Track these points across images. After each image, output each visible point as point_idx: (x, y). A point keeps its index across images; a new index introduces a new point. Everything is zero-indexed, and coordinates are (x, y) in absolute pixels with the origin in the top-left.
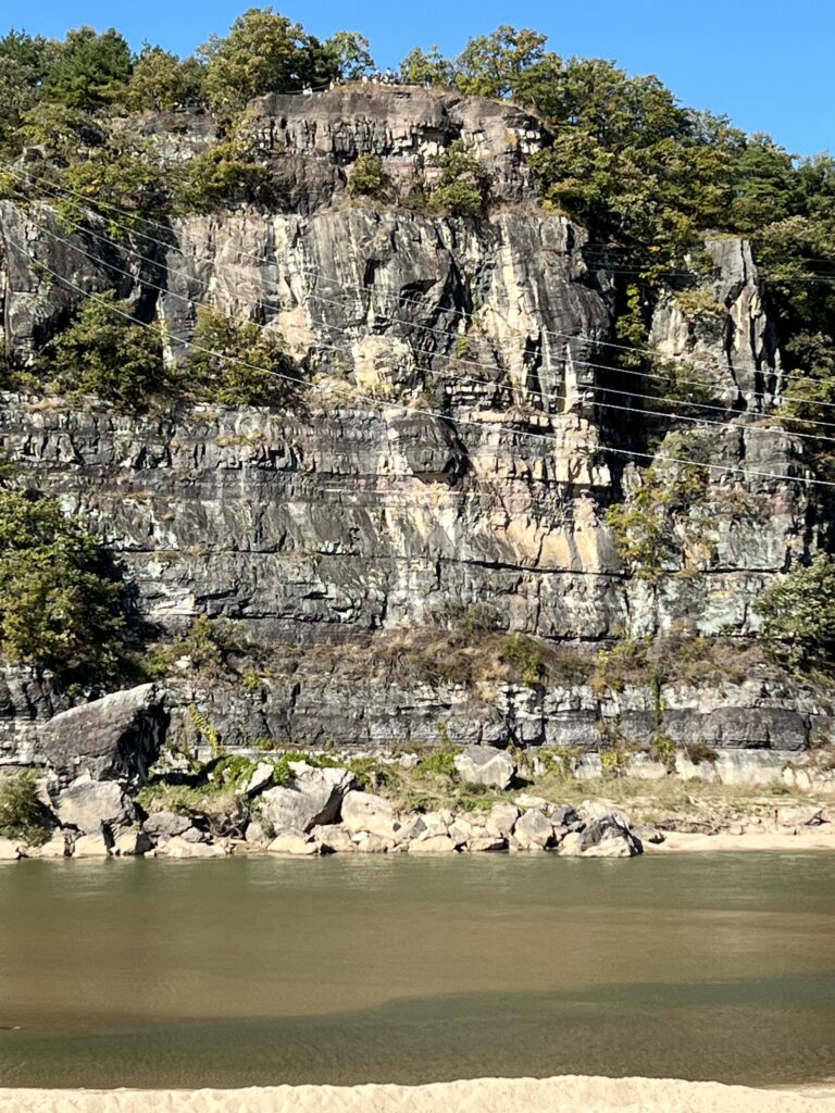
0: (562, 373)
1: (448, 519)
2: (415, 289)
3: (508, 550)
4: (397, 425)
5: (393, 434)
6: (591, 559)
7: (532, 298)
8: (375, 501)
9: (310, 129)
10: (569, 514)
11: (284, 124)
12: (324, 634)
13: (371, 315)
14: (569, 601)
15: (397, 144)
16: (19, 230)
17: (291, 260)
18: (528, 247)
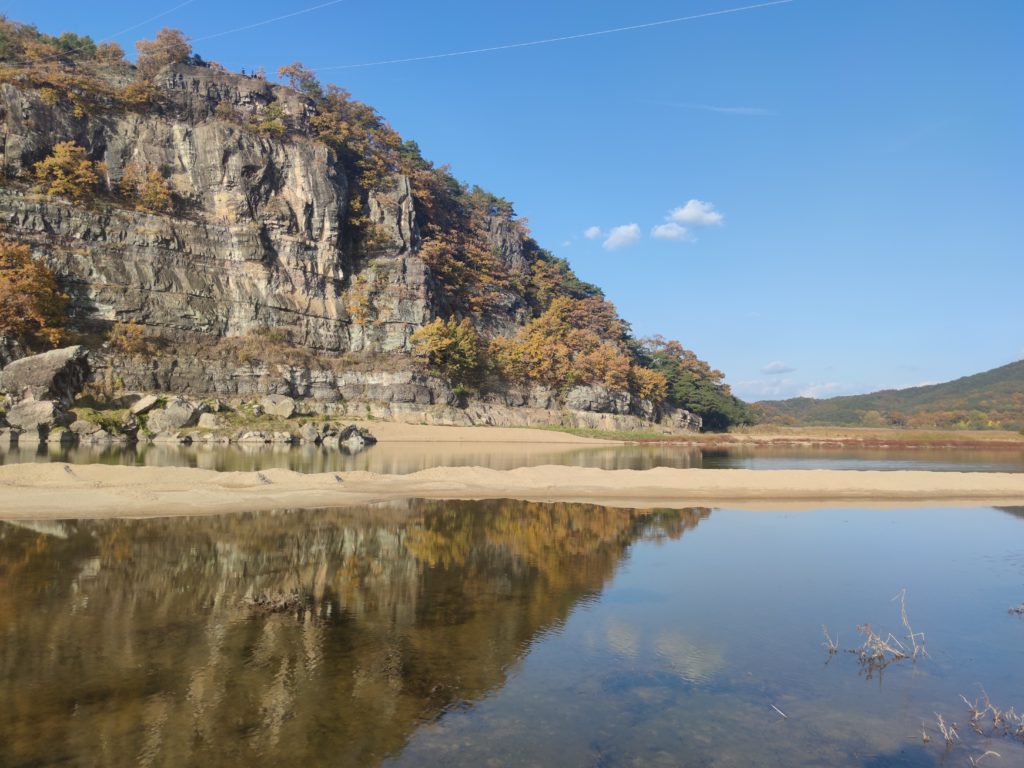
0: (323, 221)
1: (262, 285)
2: (248, 170)
3: (293, 304)
4: (237, 235)
5: (235, 240)
6: (333, 312)
7: (309, 183)
8: (224, 272)
9: (196, 83)
10: (323, 291)
11: (181, 77)
12: (191, 336)
13: (225, 180)
14: (321, 331)
15: (243, 100)
17: (182, 148)
18: (308, 159)
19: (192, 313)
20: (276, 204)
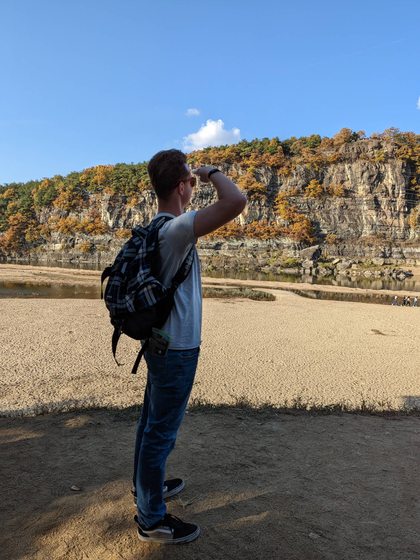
0: (399, 191)
1: (374, 218)
2: (371, 177)
3: (386, 223)
4: (366, 201)
5: (365, 202)
6: (402, 224)
7: (394, 177)
8: (361, 214)
9: (353, 149)
10: (398, 217)
11: (348, 148)
12: (350, 237)
13: (362, 181)
14: (397, 232)
15: (369, 150)
16: (300, 170)
17: (348, 172)
18: (394, 167)
19: (350, 229)
20: (381, 186)
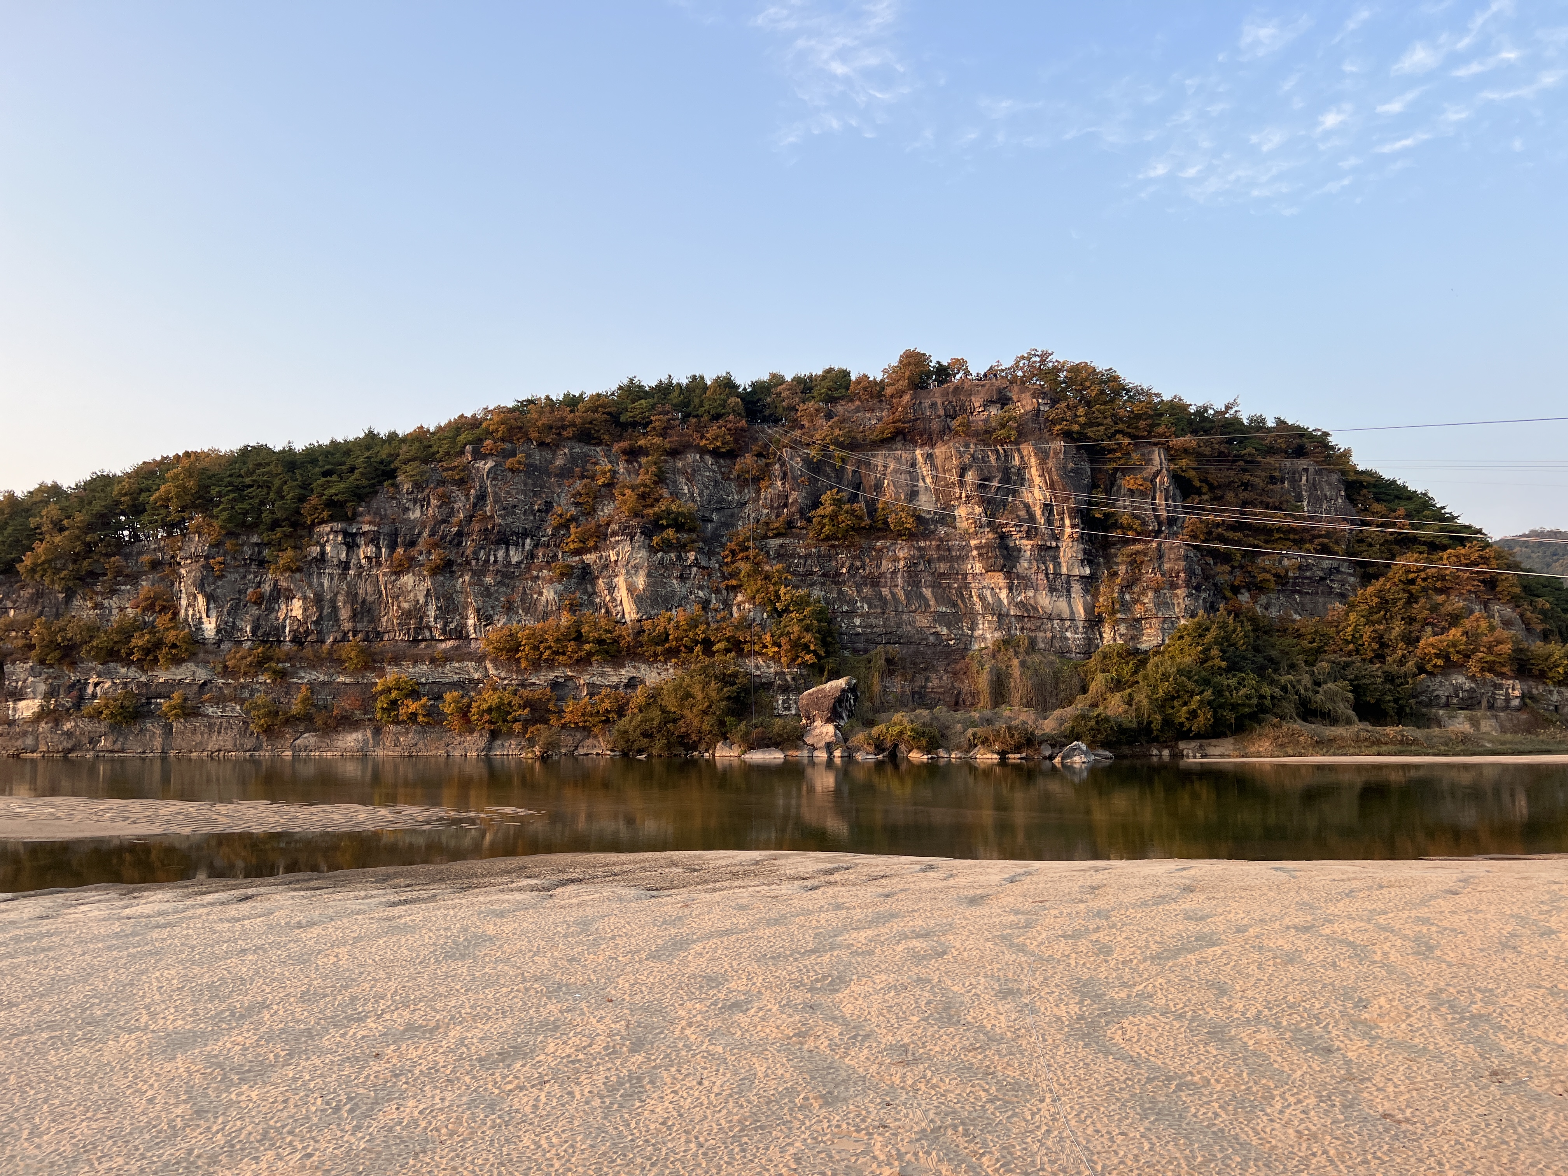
0: (1063, 519)
1: (1003, 594)
2: (984, 482)
3: (1035, 609)
4: (977, 548)
5: (975, 553)
7: (1046, 481)
8: (967, 586)
9: (933, 405)
10: (1068, 590)
11: (920, 403)
12: (940, 652)
13: (963, 495)
14: (1069, 634)
15: (977, 410)
16: (794, 463)
17: (925, 470)
18: (1043, 456)
19: (939, 629)
20: (1014, 509)
